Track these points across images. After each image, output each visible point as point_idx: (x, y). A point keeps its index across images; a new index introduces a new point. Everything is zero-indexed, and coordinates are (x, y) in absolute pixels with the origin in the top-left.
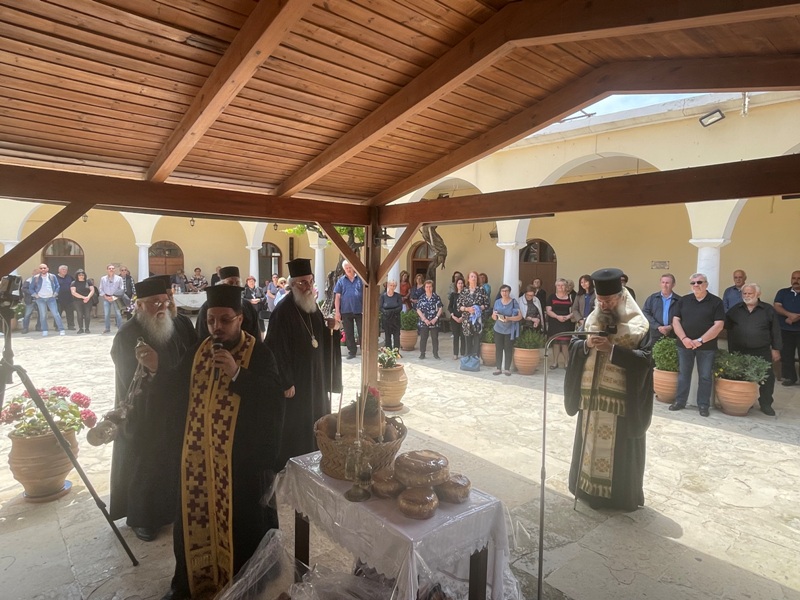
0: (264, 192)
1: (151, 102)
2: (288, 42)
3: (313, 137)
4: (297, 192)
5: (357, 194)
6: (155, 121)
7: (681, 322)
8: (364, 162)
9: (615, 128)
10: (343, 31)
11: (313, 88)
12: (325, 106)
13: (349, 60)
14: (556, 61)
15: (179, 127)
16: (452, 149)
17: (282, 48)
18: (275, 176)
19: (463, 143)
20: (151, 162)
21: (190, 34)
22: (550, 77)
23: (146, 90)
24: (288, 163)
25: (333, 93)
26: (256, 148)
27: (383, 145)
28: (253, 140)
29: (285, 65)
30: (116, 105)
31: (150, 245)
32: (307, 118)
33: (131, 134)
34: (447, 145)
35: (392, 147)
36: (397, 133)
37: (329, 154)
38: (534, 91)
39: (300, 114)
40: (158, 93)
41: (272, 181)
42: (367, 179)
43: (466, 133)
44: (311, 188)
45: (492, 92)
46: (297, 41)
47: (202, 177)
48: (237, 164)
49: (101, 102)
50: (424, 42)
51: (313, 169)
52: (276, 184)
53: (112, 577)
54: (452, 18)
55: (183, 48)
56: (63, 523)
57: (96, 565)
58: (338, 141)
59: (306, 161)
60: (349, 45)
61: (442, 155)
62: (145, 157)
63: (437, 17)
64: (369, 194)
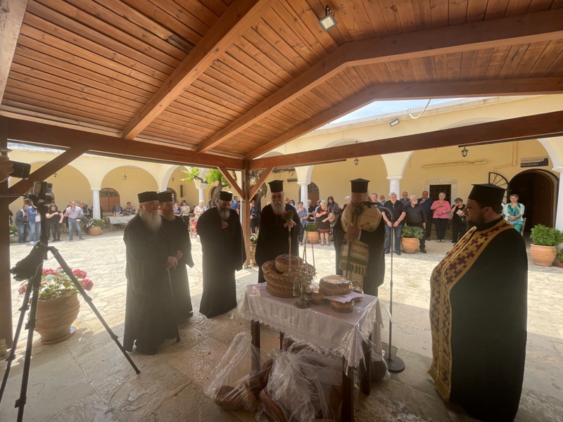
0: (189, 149)
1: (135, 83)
2: (229, 50)
3: (225, 116)
4: (208, 150)
5: (238, 153)
6: (134, 97)
8: (247, 134)
9: (352, 127)
10: (261, 47)
11: (234, 84)
12: (237, 96)
13: (258, 68)
14: (354, 81)
15: (150, 101)
16: (291, 129)
17: (226, 55)
18: (197, 140)
19: (298, 125)
20: (126, 127)
21: (171, 34)
22: (348, 91)
23: (134, 73)
24: (206, 132)
25: (243, 88)
26: (191, 121)
27: (259, 124)
28: (191, 115)
29: (222, 65)
30: (110, 82)
31: (100, 189)
32: (225, 103)
34: (289, 125)
35: (264, 125)
36: (268, 117)
37: (232, 126)
38: (339, 98)
39: (222, 100)
40: (141, 77)
41: (195, 143)
42: (245, 144)
43: (301, 120)
44: (216, 148)
45: (320, 95)
48: (178, 132)
49: (101, 79)
50: (300, 61)
51: (221, 136)
52: (196, 145)
53: (123, 384)
54: (317, 48)
55: (165, 44)
56: (75, 354)
57: (109, 379)
58: (238, 120)
59: (217, 131)
60: (261, 57)
61: (286, 131)
62: (122, 123)
63: (311, 46)
64: (244, 153)
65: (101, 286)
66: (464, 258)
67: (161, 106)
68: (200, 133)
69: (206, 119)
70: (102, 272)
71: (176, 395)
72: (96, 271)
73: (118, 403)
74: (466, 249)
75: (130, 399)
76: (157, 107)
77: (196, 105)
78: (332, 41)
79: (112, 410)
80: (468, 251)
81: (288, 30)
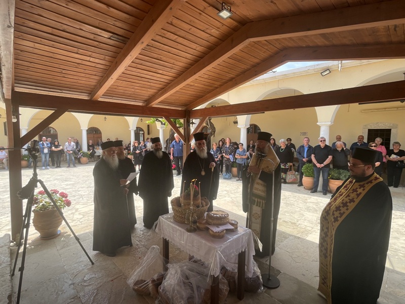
0: (140, 104)
1: (93, 65)
2: (155, 39)
3: (163, 80)
4: (155, 104)
5: (179, 105)
6: (94, 73)
8: (184, 91)
10: (178, 34)
11: (164, 59)
12: (169, 67)
13: (180, 47)
14: (266, 48)
15: (105, 75)
16: (221, 86)
17: (153, 42)
18: (146, 98)
19: (226, 83)
20: (92, 91)
21: (111, 34)
22: (263, 55)
23: (92, 59)
24: (152, 92)
25: (172, 61)
26: (138, 85)
27: (192, 84)
28: (137, 81)
29: (153, 48)
30: (78, 66)
31: (87, 129)
32: (161, 72)
33: (84, 79)
34: (219, 83)
35: (196, 85)
36: (198, 79)
37: (169, 87)
38: (256, 61)
39: (158, 70)
40: (97, 61)
41: (144, 99)
42: (184, 98)
43: (227, 78)
44: (161, 102)
45: (239, 61)
46: (158, 38)
47: (114, 98)
48: (130, 92)
49: (72, 65)
50: (212, 39)
51: (162, 94)
52: (146, 101)
53: (83, 269)
54: (224, 29)
55: (109, 40)
56: (58, 248)
57: (76, 265)
58: (173, 82)
59: (159, 91)
60: (180, 40)
61: (217, 88)
62: (90, 89)
63: (218, 28)
64: (185, 105)
65: (81, 203)
66: (347, 202)
67: (112, 78)
68: (147, 93)
69: (149, 83)
70: (84, 194)
71: (112, 281)
72: (80, 193)
73: (77, 280)
74: (348, 196)
75: (85, 279)
76: (110, 79)
77: (139, 74)
78: (235, 23)
79: (73, 284)
80: (350, 198)
81: (197, 21)
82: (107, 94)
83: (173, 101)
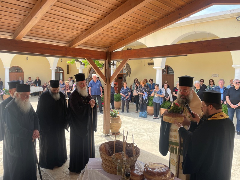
0: (64, 45)
1: (17, 3)
3: (87, 21)
5: (101, 47)
6: (18, 12)
7: (229, 98)
8: (107, 33)
9: (202, 21)
12: (95, 7)
15: (29, 14)
16: (143, 28)
18: (69, 39)
19: (149, 25)
20: (15, 31)
24: (75, 33)
26: (62, 25)
27: (116, 26)
28: (61, 22)
31: (10, 68)
32: (86, 12)
33: (7, 18)
34: (141, 26)
35: (119, 27)
37: (93, 29)
39: (83, 11)
41: (67, 40)
42: (107, 40)
43: (150, 21)
44: (84, 44)
47: (37, 38)
48: (53, 33)
51: (86, 35)
52: (69, 42)
59: (83, 32)
61: (139, 30)
62: (13, 29)
64: (107, 47)
67: (36, 18)
68: (71, 34)
69: (73, 24)
76: (34, 18)
77: (64, 15)
82: (30, 34)
83: (96, 43)
